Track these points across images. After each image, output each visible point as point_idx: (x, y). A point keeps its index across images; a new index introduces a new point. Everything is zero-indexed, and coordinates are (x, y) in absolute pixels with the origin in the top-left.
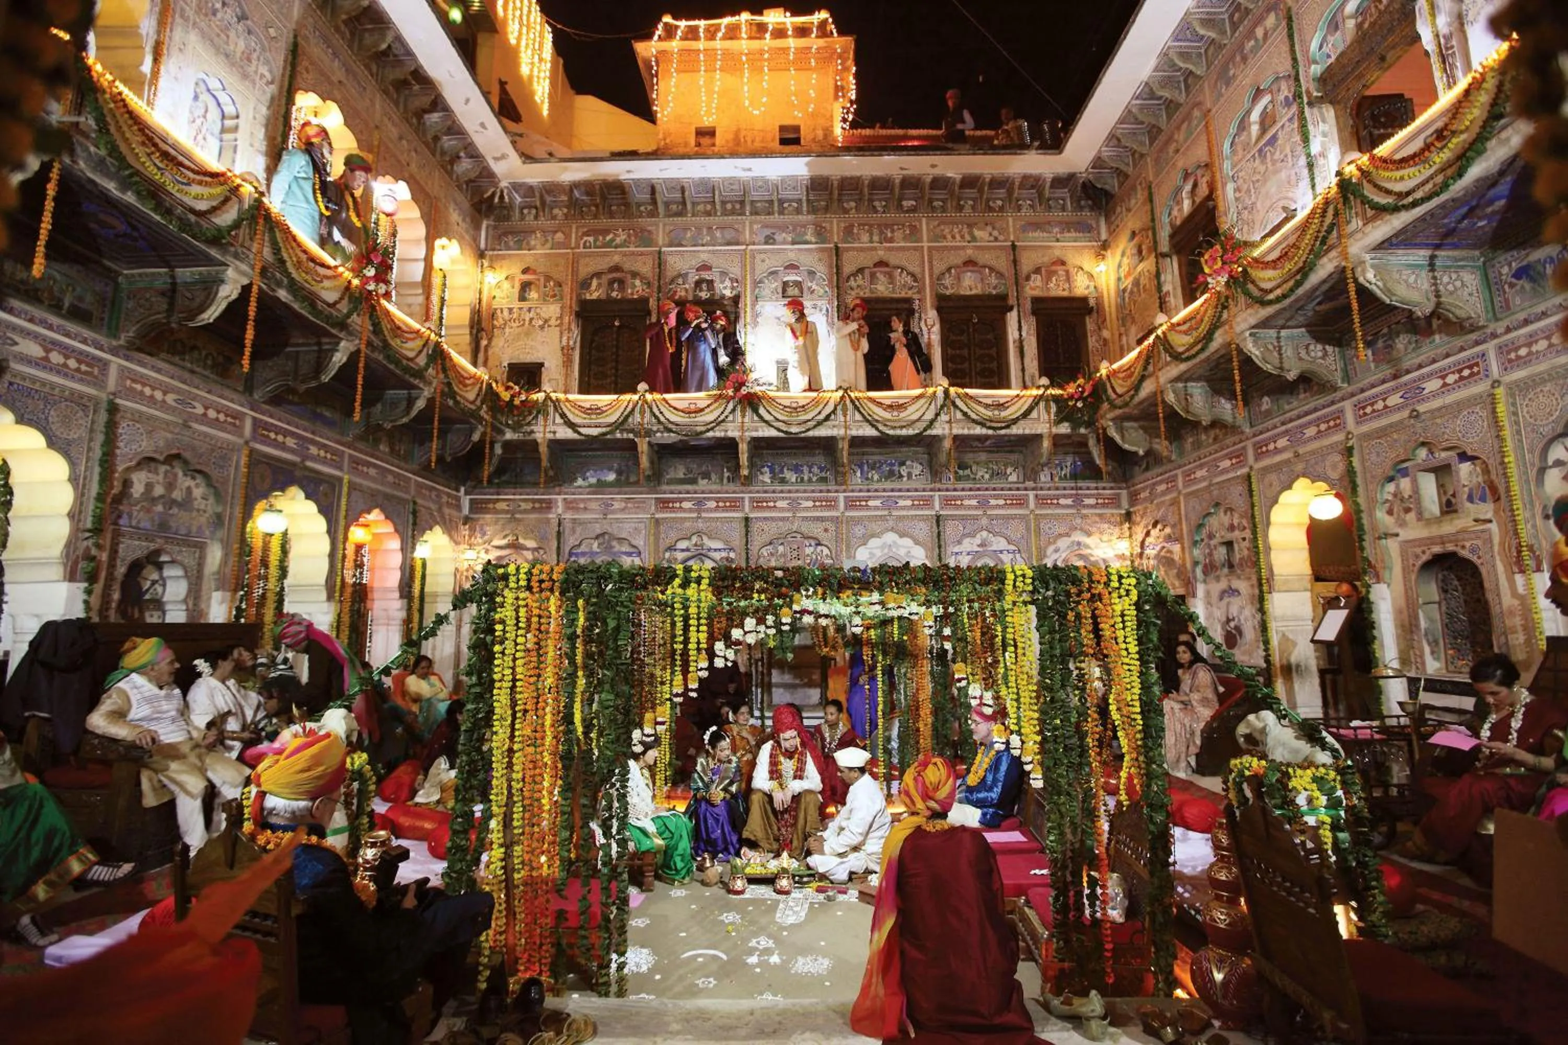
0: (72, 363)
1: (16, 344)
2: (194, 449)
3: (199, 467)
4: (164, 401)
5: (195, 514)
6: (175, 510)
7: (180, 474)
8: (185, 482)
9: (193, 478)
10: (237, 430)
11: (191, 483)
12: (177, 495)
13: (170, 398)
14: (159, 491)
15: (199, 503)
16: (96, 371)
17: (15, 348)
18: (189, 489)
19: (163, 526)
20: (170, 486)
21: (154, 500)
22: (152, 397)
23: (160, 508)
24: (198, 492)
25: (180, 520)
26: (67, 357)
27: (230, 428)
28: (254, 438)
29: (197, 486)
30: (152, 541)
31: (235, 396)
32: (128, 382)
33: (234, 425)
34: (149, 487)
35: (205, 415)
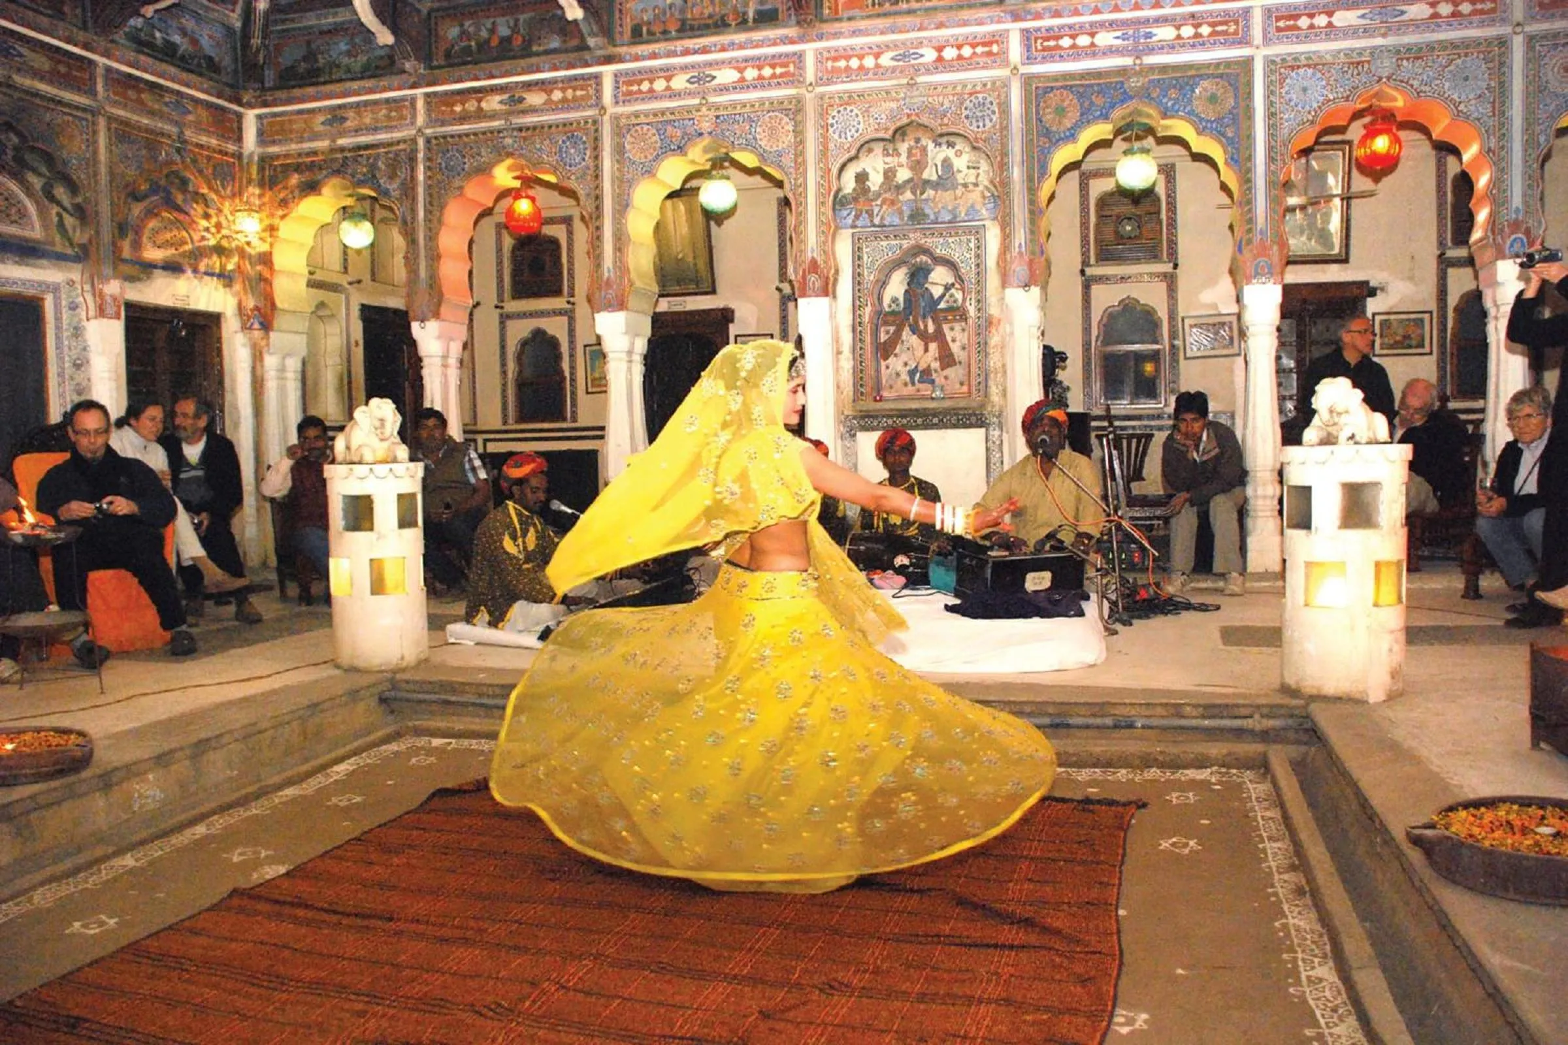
0: (767, 72)
1: (714, 78)
2: (932, 111)
3: (945, 130)
4: (878, 66)
5: (960, 191)
6: (930, 193)
7: (931, 146)
8: (937, 154)
9: (951, 145)
10: (1000, 59)
11: (947, 152)
12: (930, 174)
13: (886, 60)
14: (903, 175)
15: (964, 174)
16: (791, 68)
17: (715, 82)
18: (947, 163)
19: (917, 216)
20: (918, 166)
21: (899, 188)
22: (861, 68)
23: (908, 195)
24: (960, 163)
25: (938, 202)
26: (760, 68)
27: (981, 60)
28: (1029, 59)
29: (959, 154)
30: (905, 237)
31: (983, 13)
32: (830, 64)
33: (990, 54)
34: (889, 174)
35: (940, 59)
